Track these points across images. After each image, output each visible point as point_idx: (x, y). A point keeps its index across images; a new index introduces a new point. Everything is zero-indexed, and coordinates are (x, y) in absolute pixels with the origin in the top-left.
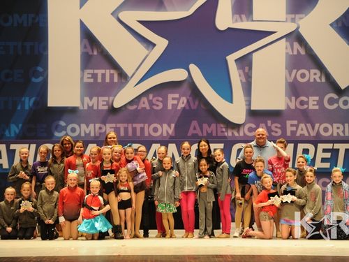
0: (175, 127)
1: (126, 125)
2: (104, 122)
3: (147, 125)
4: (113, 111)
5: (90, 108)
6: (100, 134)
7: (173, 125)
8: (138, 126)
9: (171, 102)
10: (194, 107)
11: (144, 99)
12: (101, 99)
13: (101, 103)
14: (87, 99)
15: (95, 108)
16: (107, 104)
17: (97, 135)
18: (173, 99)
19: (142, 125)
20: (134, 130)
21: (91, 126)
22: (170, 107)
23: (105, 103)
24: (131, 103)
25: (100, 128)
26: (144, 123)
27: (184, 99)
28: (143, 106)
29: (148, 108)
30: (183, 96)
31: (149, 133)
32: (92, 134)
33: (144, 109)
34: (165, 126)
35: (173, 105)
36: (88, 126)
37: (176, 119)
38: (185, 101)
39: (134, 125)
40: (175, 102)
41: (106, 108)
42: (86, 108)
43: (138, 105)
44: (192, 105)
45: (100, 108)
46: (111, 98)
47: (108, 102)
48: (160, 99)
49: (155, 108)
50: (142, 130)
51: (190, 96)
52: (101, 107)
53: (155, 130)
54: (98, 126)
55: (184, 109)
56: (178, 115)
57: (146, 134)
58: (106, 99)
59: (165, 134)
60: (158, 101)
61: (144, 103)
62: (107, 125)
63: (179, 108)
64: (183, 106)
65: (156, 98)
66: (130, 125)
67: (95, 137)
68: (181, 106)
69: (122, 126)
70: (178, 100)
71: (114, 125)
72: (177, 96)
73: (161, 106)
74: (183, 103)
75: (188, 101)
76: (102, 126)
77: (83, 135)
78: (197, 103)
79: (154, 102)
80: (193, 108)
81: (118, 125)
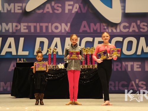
0: (71, 26)
1: (35, 24)
2: (19, 22)
3: (50, 24)
4: (25, 13)
5: (9, 12)
6: (16, 30)
7: (69, 25)
8: (44, 25)
9: (67, 8)
10: (84, 11)
11: (48, 5)
12: (17, 5)
13: (17, 8)
14: (6, 5)
15: (12, 11)
16: (21, 9)
17: (14, 31)
18: (69, 5)
19: (47, 24)
20: (41, 27)
21: (10, 24)
22: (67, 11)
23: (20, 8)
24: (39, 8)
25: (16, 26)
26: (48, 23)
27: (77, 6)
28: (48, 10)
29: (51, 12)
30: (76, 3)
31: (52, 30)
32: (11, 31)
33: (48, 12)
34: (63, 25)
35: (69, 10)
36: (7, 25)
37: (71, 20)
38: (78, 7)
39: (41, 24)
40: (71, 7)
41: (20, 11)
42: (6, 11)
43: (44, 10)
44: (82, 9)
45: (16, 12)
46: (24, 5)
47: (22, 7)
48: (60, 5)
49: (56, 12)
50: (47, 27)
51: (81, 3)
53: (56, 28)
54: (14, 24)
55: (77, 12)
56: (73, 17)
57: (50, 31)
58: (21, 5)
59: (63, 31)
60: (58, 6)
61: (48, 8)
62: (21, 24)
63: (73, 12)
64: (76, 10)
65: (56, 5)
66: (38, 24)
67: (13, 32)
68: (75, 10)
69: (32, 25)
70: (73, 6)
71: (26, 24)
72: (72, 3)
73: (60, 10)
74: (76, 8)
75: (80, 7)
76: (18, 24)
77: (4, 31)
78: (86, 8)
79: (55, 7)
80: (83, 12)
81: (30, 24)
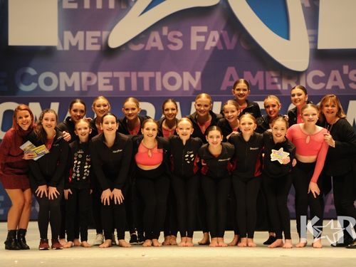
0: (203, 77)
1: (127, 74)
2: (95, 70)
3: (159, 74)
4: (108, 52)
5: (74, 48)
6: (89, 87)
7: (198, 74)
8: (146, 75)
9: (195, 39)
10: (230, 46)
11: (155, 35)
12: (89, 34)
13: (89, 41)
14: (68, 35)
15: (81, 48)
16: (100, 42)
17: (85, 88)
18: (199, 34)
19: (151, 74)
20: (140, 80)
21: (76, 75)
22: (194, 47)
23: (96, 41)
24: (135, 40)
25: (89, 79)
26: (155, 70)
27: (215, 35)
28: (154, 45)
29: (161, 48)
30: (214, 29)
31: (163, 86)
32: (77, 88)
33: (155, 49)
34: (187, 75)
35: (198, 43)
36: (70, 76)
37: (203, 64)
38: (217, 37)
39: (141, 74)
40: (202, 39)
41: (97, 48)
42: (67, 48)
43: (146, 44)
44: (227, 42)
45: (88, 49)
46: (105, 33)
47: (100, 39)
48: (180, 34)
49: (172, 47)
50: (152, 80)
51: (224, 30)
52: (90, 47)
53: (172, 81)
54: (85, 75)
55: (215, 48)
56: (207, 59)
57: (159, 88)
58: (97, 34)
59: (186, 88)
60: (175, 37)
61: (154, 41)
62: (99, 73)
63: (208, 47)
64: (214, 44)
65: (172, 33)
66: (134, 74)
67: (81, 92)
68: (210, 44)
69: (121, 76)
70: (206, 35)
71: (109, 74)
72: (204, 29)
73: (180, 45)
74: (214, 40)
75: (221, 38)
76: (92, 75)
77: (63, 88)
78: (234, 40)
79: (170, 38)
80: (228, 48)
81: (116, 74)
